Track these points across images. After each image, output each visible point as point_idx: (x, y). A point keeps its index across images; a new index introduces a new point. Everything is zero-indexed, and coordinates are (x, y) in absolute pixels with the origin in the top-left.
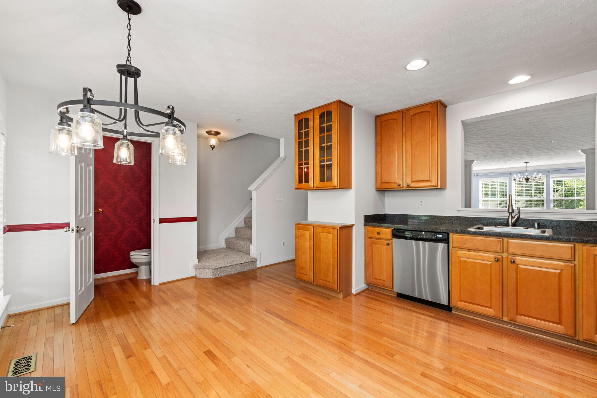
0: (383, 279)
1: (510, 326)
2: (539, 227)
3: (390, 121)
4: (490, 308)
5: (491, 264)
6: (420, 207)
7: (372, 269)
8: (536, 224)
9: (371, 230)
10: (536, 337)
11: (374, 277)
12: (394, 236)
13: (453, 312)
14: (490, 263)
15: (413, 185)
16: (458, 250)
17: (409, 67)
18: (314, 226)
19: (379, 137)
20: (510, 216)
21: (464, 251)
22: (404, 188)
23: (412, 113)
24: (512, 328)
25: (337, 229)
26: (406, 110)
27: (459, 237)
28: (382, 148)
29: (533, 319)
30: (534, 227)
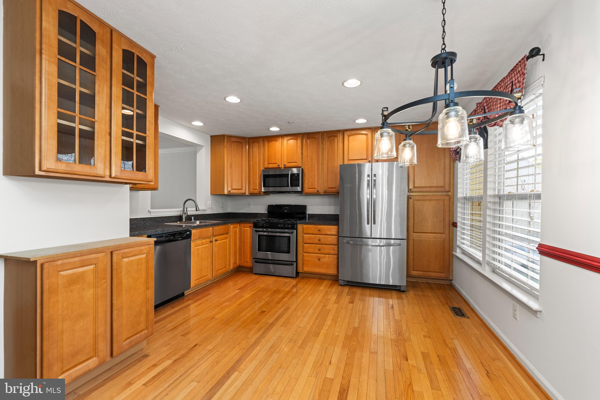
2: (195, 219)
4: (208, 275)
14: (208, 245)
16: (195, 242)
18: (105, 250)
20: (184, 213)
21: (197, 241)
27: (196, 231)
29: (220, 271)
30: (191, 220)
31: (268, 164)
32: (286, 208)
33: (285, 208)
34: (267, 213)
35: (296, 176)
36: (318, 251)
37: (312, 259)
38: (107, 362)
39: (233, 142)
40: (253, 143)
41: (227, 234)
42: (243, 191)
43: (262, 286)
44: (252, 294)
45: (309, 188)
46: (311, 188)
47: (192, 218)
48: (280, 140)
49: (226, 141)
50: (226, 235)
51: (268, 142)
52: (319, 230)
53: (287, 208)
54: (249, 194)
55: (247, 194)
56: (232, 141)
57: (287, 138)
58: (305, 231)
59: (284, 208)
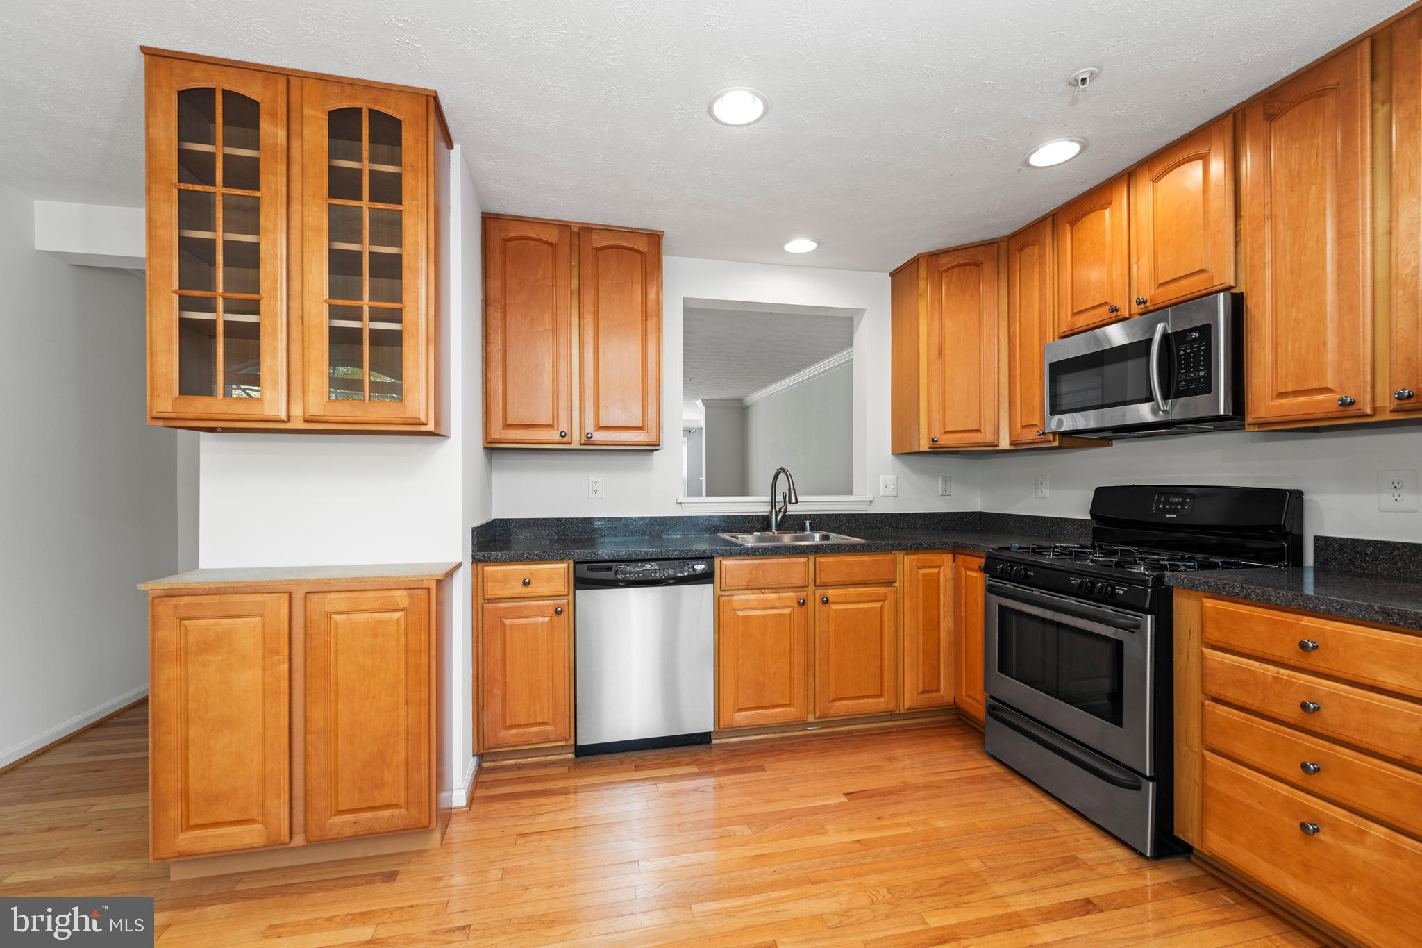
0: (540, 720)
1: (810, 730)
2: (814, 528)
3: (532, 243)
4: (789, 705)
5: (790, 613)
6: (593, 496)
7: (504, 699)
8: (808, 522)
9: (500, 576)
10: (849, 732)
11: (508, 723)
12: (582, 583)
13: (714, 742)
14: (788, 611)
15: (600, 436)
16: (734, 596)
17: (720, 110)
18: (290, 588)
19: (496, 284)
20: (774, 510)
21: (744, 594)
22: (576, 445)
23: (598, 241)
24: (815, 732)
25: (429, 589)
26: (580, 228)
27: (736, 565)
28: (508, 319)
29: (851, 702)
30: (804, 529)
31: (1074, 314)
32: (1177, 500)
33: (1171, 504)
34: (1090, 518)
35: (1195, 340)
36: (1295, 773)
37: (1261, 808)
38: (291, 848)
39: (946, 271)
40: (1021, 249)
41: (890, 583)
42: (988, 437)
43: (940, 824)
44: (858, 841)
45: (1281, 395)
46: (1296, 393)
47: (805, 523)
48: (1120, 198)
49: (923, 274)
50: (882, 589)
51: (1072, 225)
52: (1303, 646)
53: (1178, 504)
54: (1012, 448)
55: (1004, 444)
56: (942, 270)
57: (1150, 170)
58: (1214, 634)
59: (1165, 503)
